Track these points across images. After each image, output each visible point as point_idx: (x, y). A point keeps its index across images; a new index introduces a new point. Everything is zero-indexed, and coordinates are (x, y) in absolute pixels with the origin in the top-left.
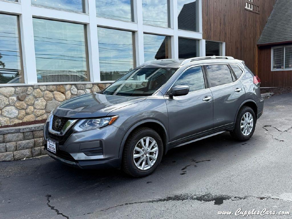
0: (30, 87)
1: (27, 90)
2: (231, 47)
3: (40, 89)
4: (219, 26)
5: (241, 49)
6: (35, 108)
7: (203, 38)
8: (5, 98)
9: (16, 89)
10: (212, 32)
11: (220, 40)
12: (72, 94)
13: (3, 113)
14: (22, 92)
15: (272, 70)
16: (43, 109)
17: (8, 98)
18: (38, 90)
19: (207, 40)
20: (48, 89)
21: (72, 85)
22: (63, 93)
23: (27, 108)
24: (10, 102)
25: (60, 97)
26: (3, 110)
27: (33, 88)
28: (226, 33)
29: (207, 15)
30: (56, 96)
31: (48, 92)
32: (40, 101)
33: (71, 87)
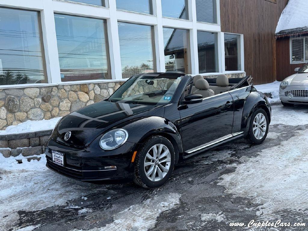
0: (54, 88)
1: (52, 91)
2: (249, 40)
3: (64, 89)
4: (237, 18)
5: (259, 42)
6: (60, 110)
7: (222, 31)
8: (30, 100)
9: (41, 90)
10: (230, 24)
11: (238, 32)
12: (96, 94)
13: (29, 116)
14: (47, 93)
15: (291, 62)
16: (68, 111)
17: (33, 99)
18: (62, 90)
19: (225, 33)
20: (72, 89)
21: (95, 84)
22: (86, 93)
23: (52, 110)
24: (36, 104)
25: (84, 97)
26: (28, 112)
27: (58, 89)
28: (243, 25)
29: (225, 6)
30: (80, 96)
31: (72, 92)
32: (65, 102)
33: (94, 87)
